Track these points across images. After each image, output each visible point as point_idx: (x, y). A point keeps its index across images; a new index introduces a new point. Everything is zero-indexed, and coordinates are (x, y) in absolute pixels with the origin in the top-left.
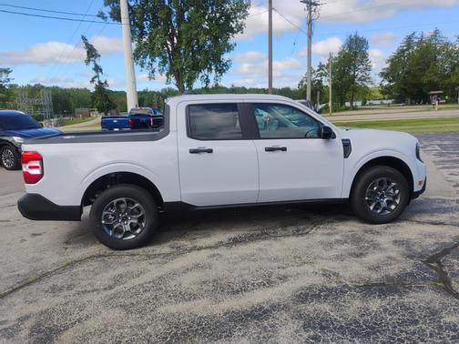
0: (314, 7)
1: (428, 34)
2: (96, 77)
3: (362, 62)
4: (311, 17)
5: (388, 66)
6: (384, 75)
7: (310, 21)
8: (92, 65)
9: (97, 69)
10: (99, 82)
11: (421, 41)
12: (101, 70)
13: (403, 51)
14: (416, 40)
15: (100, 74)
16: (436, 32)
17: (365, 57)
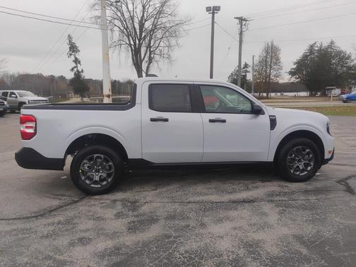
0: (244, 22)
1: (325, 44)
2: (75, 67)
3: (276, 64)
4: (242, 29)
5: (295, 66)
6: (292, 73)
7: (241, 32)
8: (73, 58)
9: (77, 61)
10: (78, 71)
11: (320, 50)
12: (79, 62)
13: (306, 56)
14: (316, 49)
15: (79, 65)
16: (332, 43)
17: (279, 59)
